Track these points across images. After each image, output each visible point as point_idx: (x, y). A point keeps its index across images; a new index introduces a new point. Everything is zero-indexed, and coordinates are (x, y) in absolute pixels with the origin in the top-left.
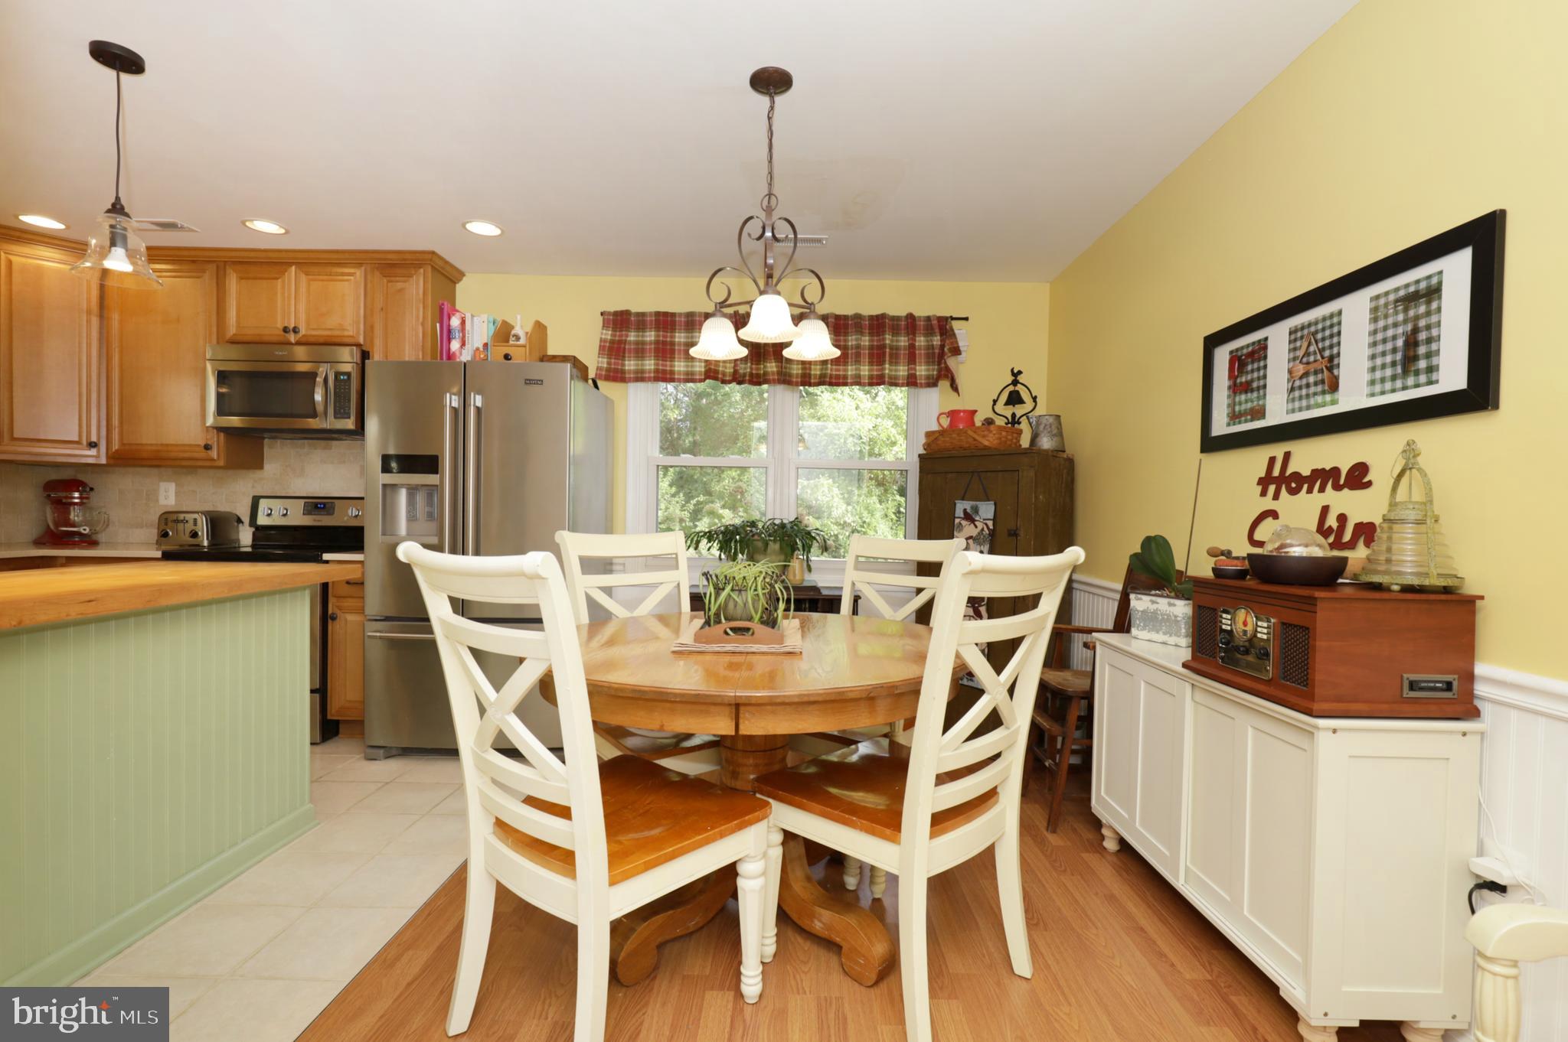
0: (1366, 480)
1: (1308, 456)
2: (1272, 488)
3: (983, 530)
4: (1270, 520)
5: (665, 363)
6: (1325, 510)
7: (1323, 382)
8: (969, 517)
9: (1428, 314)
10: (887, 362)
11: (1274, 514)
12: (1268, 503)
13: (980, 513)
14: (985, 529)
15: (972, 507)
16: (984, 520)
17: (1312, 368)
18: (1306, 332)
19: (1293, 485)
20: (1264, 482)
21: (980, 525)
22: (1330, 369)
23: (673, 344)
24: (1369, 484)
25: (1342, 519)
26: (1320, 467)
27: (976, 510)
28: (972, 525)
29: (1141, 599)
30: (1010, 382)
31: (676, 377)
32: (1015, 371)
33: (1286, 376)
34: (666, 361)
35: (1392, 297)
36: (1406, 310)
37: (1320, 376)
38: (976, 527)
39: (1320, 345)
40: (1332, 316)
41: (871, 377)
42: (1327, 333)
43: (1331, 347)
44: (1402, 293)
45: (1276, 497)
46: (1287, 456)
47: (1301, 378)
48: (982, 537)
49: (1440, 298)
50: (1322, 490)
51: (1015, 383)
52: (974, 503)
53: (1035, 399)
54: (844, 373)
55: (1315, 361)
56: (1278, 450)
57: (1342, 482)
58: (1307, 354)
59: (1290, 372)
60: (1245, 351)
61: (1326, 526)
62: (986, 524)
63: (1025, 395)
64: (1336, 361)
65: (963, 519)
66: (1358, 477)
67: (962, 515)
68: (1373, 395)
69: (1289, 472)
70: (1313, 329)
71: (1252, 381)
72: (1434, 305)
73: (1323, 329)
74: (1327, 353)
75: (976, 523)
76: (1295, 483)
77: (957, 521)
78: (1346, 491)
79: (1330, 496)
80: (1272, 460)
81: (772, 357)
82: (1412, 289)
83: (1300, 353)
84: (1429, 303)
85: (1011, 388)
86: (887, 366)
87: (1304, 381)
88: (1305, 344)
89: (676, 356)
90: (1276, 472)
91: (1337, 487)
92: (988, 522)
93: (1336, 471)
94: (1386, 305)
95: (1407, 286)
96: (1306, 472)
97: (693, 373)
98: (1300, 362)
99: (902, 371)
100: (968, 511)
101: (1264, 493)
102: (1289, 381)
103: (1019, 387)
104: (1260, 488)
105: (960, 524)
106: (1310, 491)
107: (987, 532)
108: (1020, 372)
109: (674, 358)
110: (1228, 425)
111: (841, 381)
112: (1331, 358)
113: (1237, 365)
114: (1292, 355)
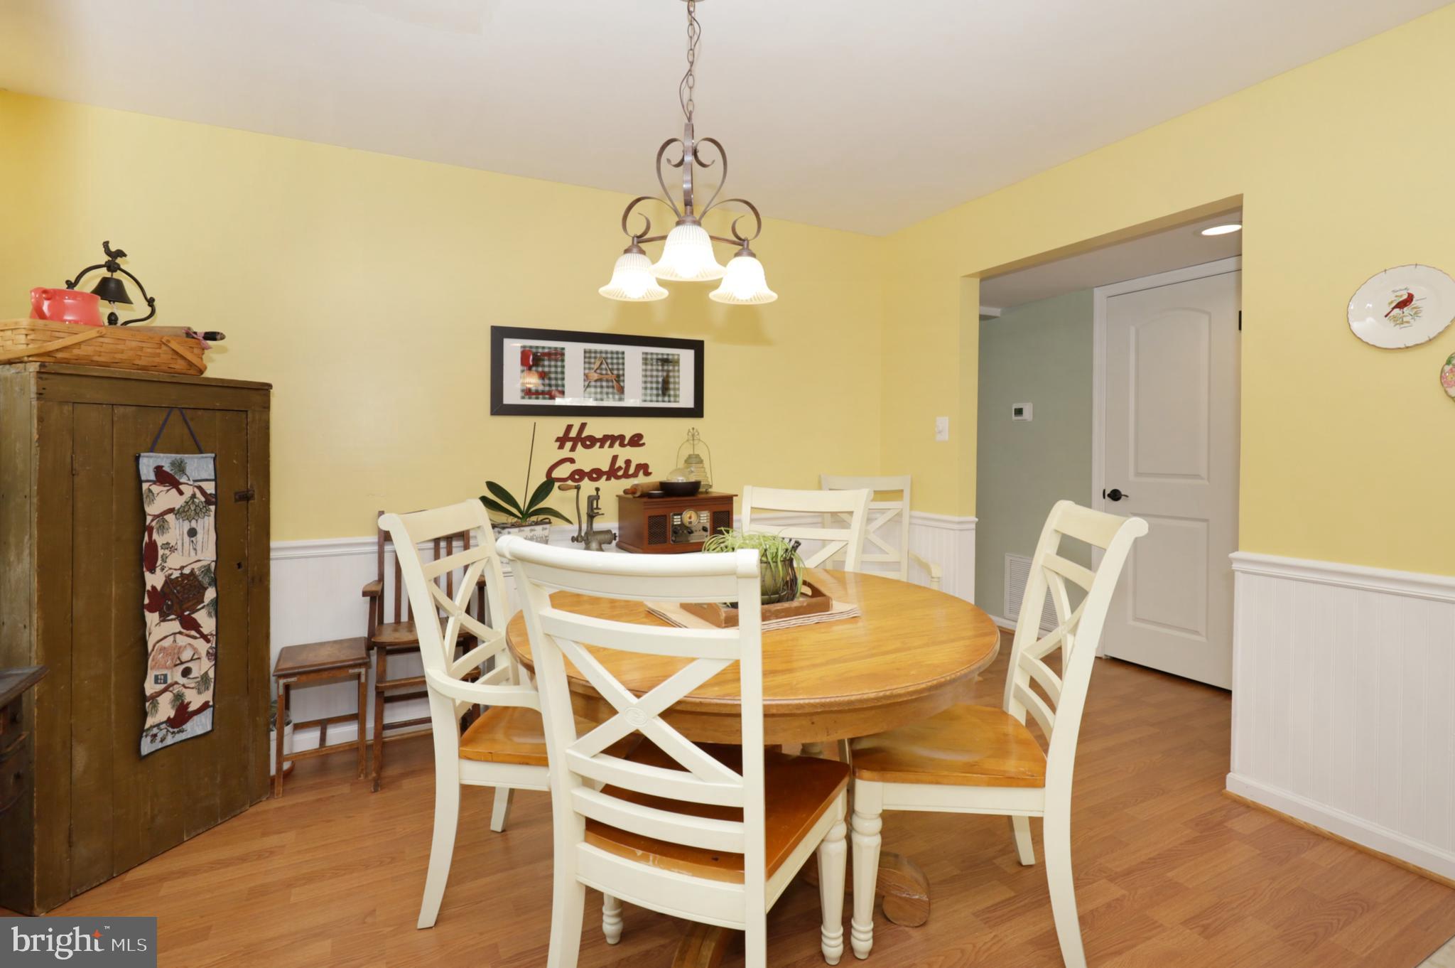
0: (641, 442)
1: (597, 427)
2: (569, 445)
3: (194, 496)
4: (568, 464)
6: (615, 458)
7: (613, 387)
8: (163, 477)
9: (674, 371)
11: (572, 461)
12: (566, 453)
13: (188, 471)
14: (198, 494)
15: (173, 464)
16: (195, 481)
17: (605, 377)
18: (598, 355)
19: (588, 443)
20: (562, 441)
21: (188, 491)
22: (618, 381)
24: (644, 444)
25: (628, 462)
26: (610, 433)
27: (181, 467)
28: (174, 491)
30: (103, 263)
32: (113, 248)
33: (582, 377)
35: (655, 357)
36: (663, 365)
37: (610, 384)
38: (181, 493)
39: (610, 366)
40: (617, 353)
42: (615, 361)
43: (618, 369)
44: (660, 357)
45: (573, 449)
46: (583, 426)
47: (596, 381)
48: (193, 508)
49: (679, 366)
50: (611, 446)
51: (112, 267)
52: (179, 456)
53: (151, 302)
55: (607, 374)
56: (576, 422)
57: (626, 442)
58: (600, 368)
59: (586, 376)
60: (540, 350)
61: (617, 466)
62: (200, 488)
63: (130, 289)
64: (622, 378)
65: (154, 483)
66: (636, 441)
67: (152, 477)
68: (645, 401)
69: (584, 435)
70: (604, 355)
71: (550, 372)
72: (676, 368)
73: (612, 358)
74: (615, 372)
75: (181, 487)
76: (590, 442)
77: (145, 486)
78: (628, 447)
79: (617, 449)
80: (569, 427)
82: (665, 357)
83: (596, 367)
84: (674, 366)
85: (104, 272)
87: (599, 384)
88: (598, 363)
90: (573, 434)
91: (622, 445)
92: (203, 485)
93: (622, 437)
94: (652, 359)
95: (662, 354)
96: (599, 435)
98: (595, 371)
100: (167, 468)
101: (561, 447)
102: (585, 380)
103: (118, 275)
104: (558, 444)
105: (150, 491)
106: (602, 446)
107: (203, 499)
108: (121, 254)
110: (523, 398)
112: (618, 376)
113: (531, 358)
114: (587, 366)
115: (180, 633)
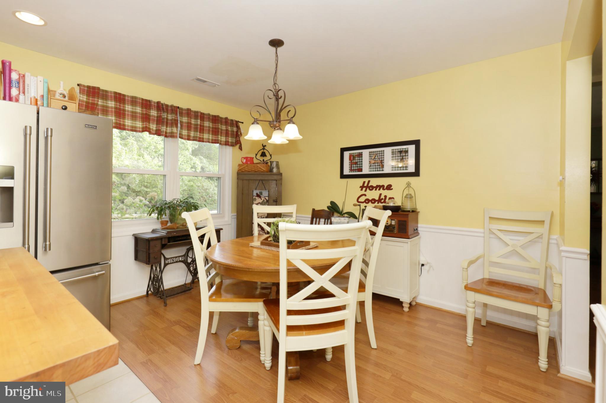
0: (391, 188)
1: (374, 182)
2: (364, 189)
3: (264, 200)
4: (364, 196)
5: (120, 119)
6: (381, 195)
7: (379, 165)
8: (258, 196)
9: (405, 156)
10: (220, 135)
11: (365, 195)
12: (363, 192)
13: (263, 194)
14: (265, 200)
15: (260, 192)
16: (264, 197)
17: (376, 162)
18: (374, 153)
19: (371, 188)
20: (362, 187)
21: (263, 199)
22: (382, 163)
23: (124, 110)
24: (392, 189)
25: (386, 197)
26: (379, 184)
27: (261, 193)
28: (260, 199)
29: (336, 219)
30: (262, 148)
31: (126, 128)
32: (264, 145)
33: (368, 162)
34: (121, 119)
35: (397, 150)
36: (400, 154)
37: (379, 164)
38: (261, 199)
39: (379, 157)
40: (381, 151)
41: (212, 140)
42: (380, 155)
43: (382, 158)
44: (399, 150)
45: (366, 191)
46: (369, 182)
47: (373, 164)
48: (264, 203)
49: (408, 153)
50: (379, 190)
51: (264, 149)
52: (261, 191)
53: (271, 155)
54: (202, 137)
55: (377, 160)
56: (366, 180)
57: (385, 188)
58: (375, 158)
59: (370, 162)
60: (355, 154)
61: (381, 198)
62: (265, 198)
63: (267, 154)
64: (383, 161)
65: (256, 196)
66: (389, 187)
67: (256, 195)
68: (393, 170)
69: (369, 185)
70: (376, 153)
71: (358, 162)
72: (407, 154)
73: (379, 154)
74: (381, 159)
75: (262, 198)
76: (372, 188)
77: (254, 197)
78: (386, 190)
79: (382, 191)
80: (364, 182)
81: (174, 126)
82: (402, 150)
83: (373, 158)
84: (405, 153)
85: (262, 151)
86: (220, 136)
87: (374, 165)
88: (374, 156)
89: (126, 117)
90: (366, 185)
91: (384, 189)
92: (266, 197)
93: (383, 186)
94: (396, 152)
95: (400, 149)
96: (375, 185)
97: (135, 127)
98: (373, 160)
99: (223, 139)
100: (258, 193)
101: (362, 190)
102: (369, 164)
103: (265, 151)
104: (360, 189)
105: (255, 198)
106: (376, 190)
107: (266, 201)
108: (265, 146)
109: (125, 118)
110: (350, 172)
111: (201, 140)
112: (382, 161)
113: (352, 157)
114: (370, 158)
115: (261, 231)
